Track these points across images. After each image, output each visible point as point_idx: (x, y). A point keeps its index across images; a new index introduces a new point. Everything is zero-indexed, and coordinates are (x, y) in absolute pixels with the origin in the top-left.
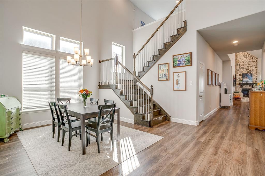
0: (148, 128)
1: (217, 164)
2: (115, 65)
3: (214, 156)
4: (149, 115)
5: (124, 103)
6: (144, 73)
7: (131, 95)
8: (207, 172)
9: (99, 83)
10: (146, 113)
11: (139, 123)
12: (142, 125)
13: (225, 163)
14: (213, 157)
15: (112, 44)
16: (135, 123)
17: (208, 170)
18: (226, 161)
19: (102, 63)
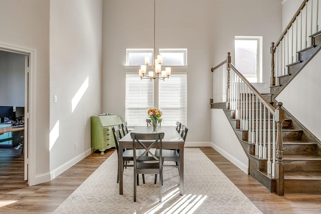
0: (268, 193)
2: (227, 71)
4: (273, 164)
5: (236, 134)
6: (290, 76)
7: (248, 120)
9: (212, 101)
10: (269, 159)
11: (256, 176)
12: (260, 182)
15: (234, 39)
16: (249, 174)
19: (215, 71)
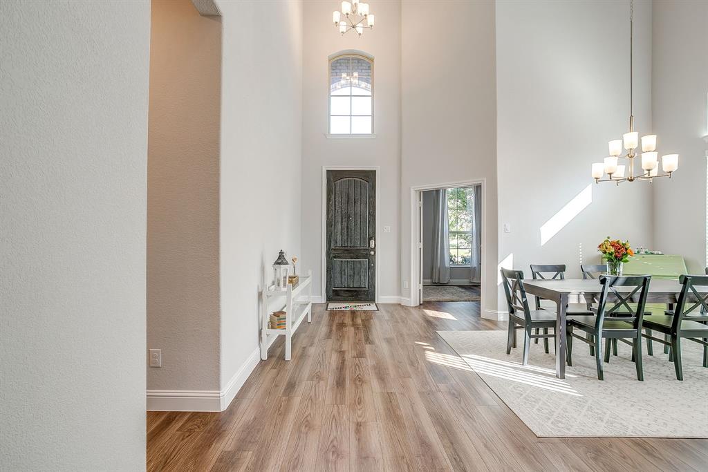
1: (347, 402)
3: (360, 420)
8: (356, 384)
13: (335, 412)
14: (360, 417)
17: (357, 388)
18: (334, 416)
